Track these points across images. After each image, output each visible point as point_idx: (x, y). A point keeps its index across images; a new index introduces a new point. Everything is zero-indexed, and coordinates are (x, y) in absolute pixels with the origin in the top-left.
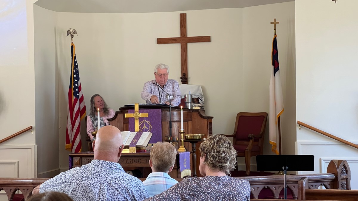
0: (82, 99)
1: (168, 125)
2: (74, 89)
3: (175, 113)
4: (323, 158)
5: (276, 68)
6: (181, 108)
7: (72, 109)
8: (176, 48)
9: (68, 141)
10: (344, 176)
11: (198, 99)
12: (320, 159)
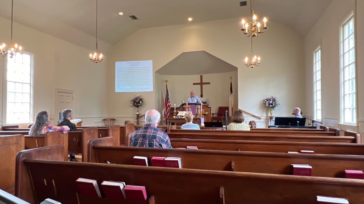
0: (169, 102)
1: (197, 109)
2: (167, 99)
3: (199, 106)
4: (247, 121)
5: (232, 92)
6: (201, 105)
7: (166, 105)
8: (199, 86)
9: (165, 115)
10: (254, 126)
11: (206, 102)
12: (246, 121)
